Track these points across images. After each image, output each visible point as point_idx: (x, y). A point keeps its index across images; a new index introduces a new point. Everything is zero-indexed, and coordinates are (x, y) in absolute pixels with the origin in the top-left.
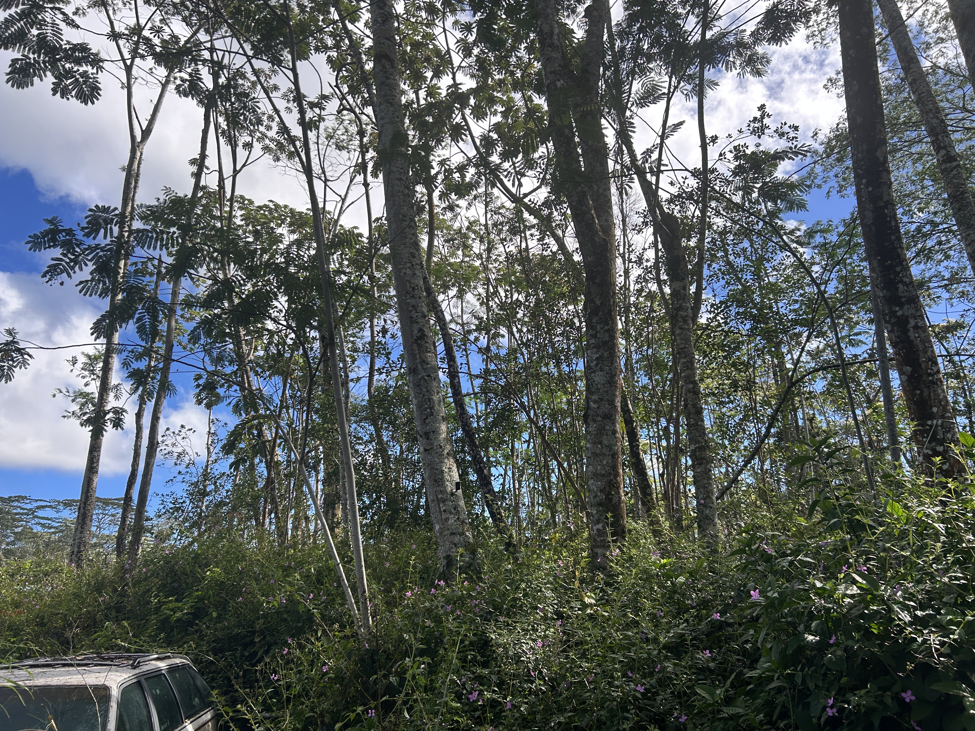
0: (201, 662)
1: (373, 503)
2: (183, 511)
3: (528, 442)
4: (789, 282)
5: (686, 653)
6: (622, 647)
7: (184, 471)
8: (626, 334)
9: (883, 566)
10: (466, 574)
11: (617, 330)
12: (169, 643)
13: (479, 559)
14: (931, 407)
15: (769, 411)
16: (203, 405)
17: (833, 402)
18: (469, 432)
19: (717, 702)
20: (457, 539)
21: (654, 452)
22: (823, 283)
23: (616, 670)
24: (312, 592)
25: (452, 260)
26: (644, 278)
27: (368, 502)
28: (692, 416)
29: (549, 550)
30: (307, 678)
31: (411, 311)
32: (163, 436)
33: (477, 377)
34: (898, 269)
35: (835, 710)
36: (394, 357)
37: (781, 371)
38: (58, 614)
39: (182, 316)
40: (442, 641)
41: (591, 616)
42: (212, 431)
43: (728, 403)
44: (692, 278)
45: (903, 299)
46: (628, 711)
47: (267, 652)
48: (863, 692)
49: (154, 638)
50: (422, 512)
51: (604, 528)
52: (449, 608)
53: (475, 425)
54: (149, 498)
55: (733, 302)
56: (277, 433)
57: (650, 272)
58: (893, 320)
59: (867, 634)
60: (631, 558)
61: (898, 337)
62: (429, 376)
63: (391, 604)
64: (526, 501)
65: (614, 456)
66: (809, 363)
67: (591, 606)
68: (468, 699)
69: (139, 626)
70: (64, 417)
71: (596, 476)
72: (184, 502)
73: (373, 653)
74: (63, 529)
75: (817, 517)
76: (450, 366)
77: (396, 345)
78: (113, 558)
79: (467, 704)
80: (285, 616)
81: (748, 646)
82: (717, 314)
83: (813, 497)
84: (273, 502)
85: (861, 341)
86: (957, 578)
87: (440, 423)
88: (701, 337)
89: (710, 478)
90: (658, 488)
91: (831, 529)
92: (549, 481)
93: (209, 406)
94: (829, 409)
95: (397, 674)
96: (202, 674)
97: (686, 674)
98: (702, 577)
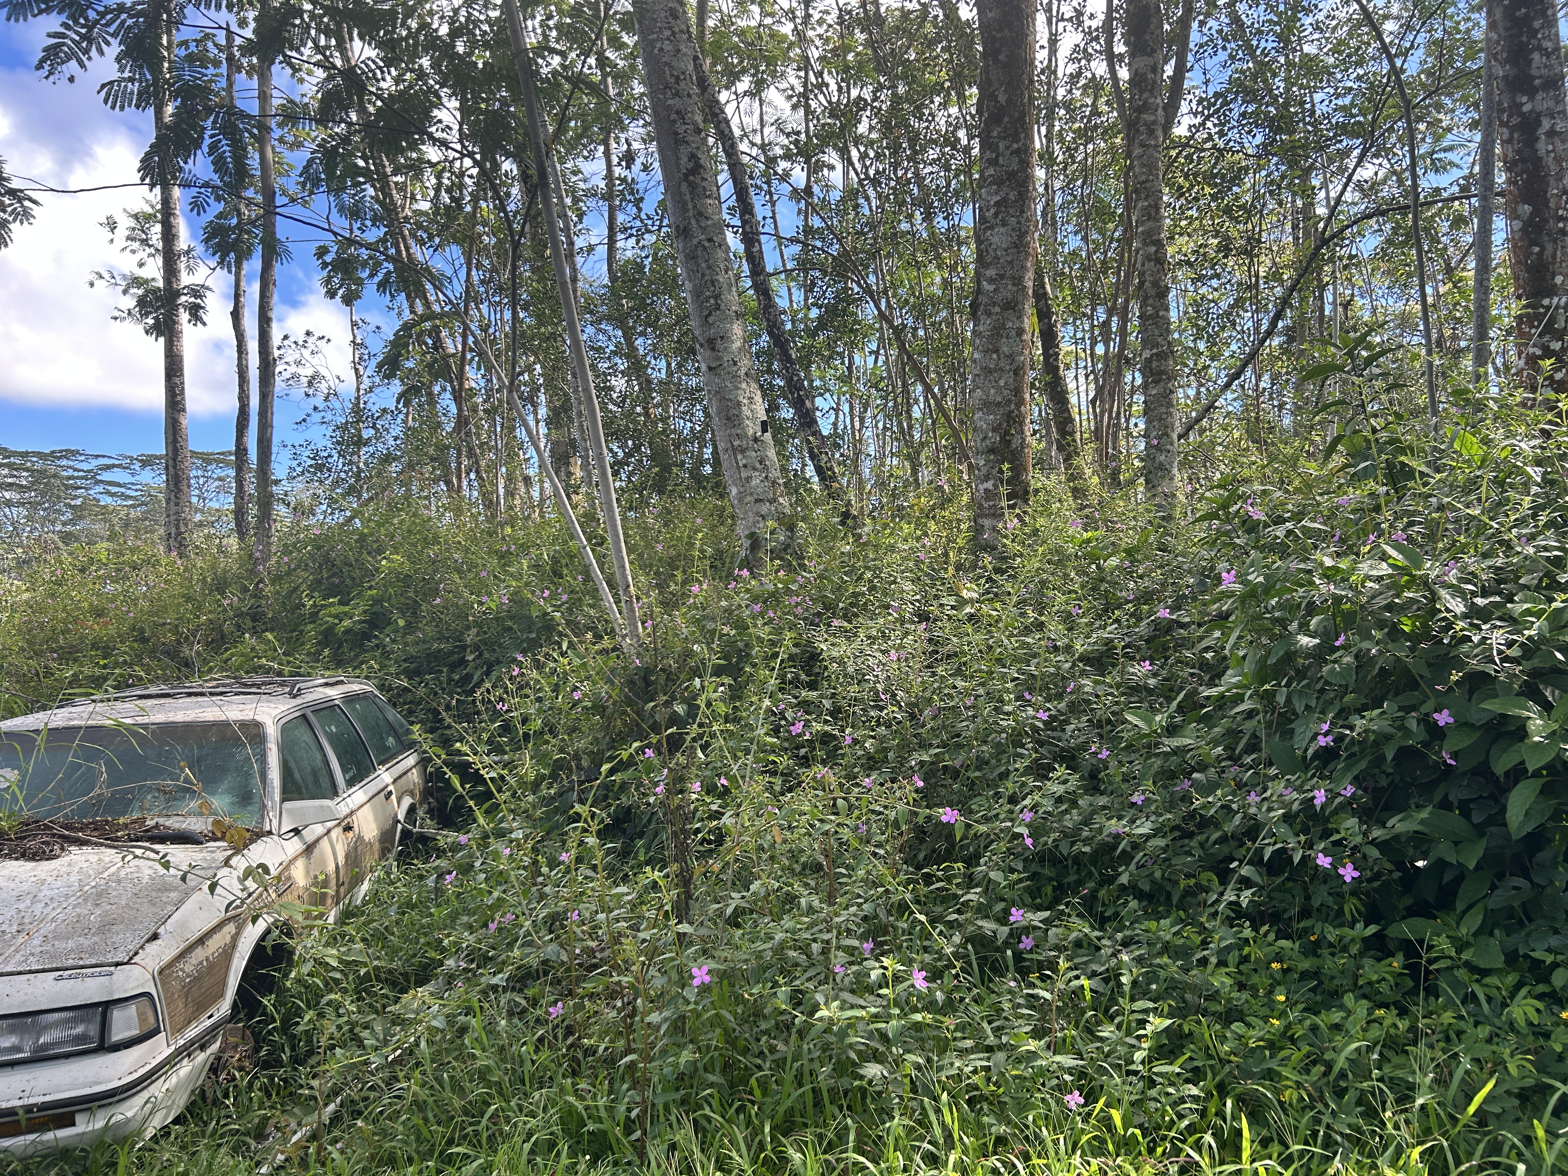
0: (390, 689)
1: (628, 455)
2: (329, 470)
3: (876, 353)
4: (1340, 53)
5: (1114, 665)
6: (1017, 660)
7: (321, 406)
8: (1048, 158)
9: (1433, 532)
10: (782, 559)
11: (1034, 149)
12: (338, 662)
13: (801, 537)
14: (1554, 275)
15: (1279, 291)
16: (338, 298)
17: (1388, 273)
18: (780, 341)
19: (1155, 732)
20: (765, 508)
21: (1082, 364)
22: (1401, 54)
23: (1008, 691)
24: (548, 588)
25: (742, 23)
26: (1085, 50)
27: (621, 454)
28: (1151, 301)
29: (909, 523)
30: (551, 708)
31: (675, 121)
32: (279, 348)
33: (793, 240)
34: (1537, 24)
35: (1330, 738)
36: (649, 206)
37: (1307, 219)
38: (165, 624)
39: (281, 140)
40: (748, 655)
41: (971, 617)
42: (358, 341)
43: (1212, 278)
44: (1170, 48)
45: (1537, 82)
46: (1023, 746)
47: (488, 673)
48: (1377, 712)
49: (315, 657)
50: (708, 469)
51: (995, 486)
52: (757, 608)
53: (789, 326)
54: (274, 449)
55: (1237, 93)
56: (464, 343)
57: (1097, 39)
58: (1514, 121)
59: (1395, 633)
60: (1035, 532)
61: (1518, 152)
62: (710, 240)
63: (669, 604)
64: (871, 450)
65: (1018, 372)
66: (1356, 204)
67: (971, 601)
68: (790, 732)
69: (289, 640)
70: (116, 318)
71: (987, 405)
72: (330, 456)
73: (646, 673)
74: (146, 500)
75: (1337, 460)
76: (744, 223)
77: (652, 183)
78: (233, 542)
79: (786, 740)
80: (510, 623)
81: (1209, 655)
82: (1208, 118)
83: (1334, 430)
84: (471, 454)
85: (1452, 164)
86: (1546, 549)
87: (732, 323)
88: (1175, 161)
89: (1170, 405)
90: (1084, 423)
91: (1357, 479)
92: (910, 417)
93: (348, 300)
94: (1380, 283)
95: (684, 701)
96: (394, 705)
97: (1111, 694)
98: (1147, 558)
